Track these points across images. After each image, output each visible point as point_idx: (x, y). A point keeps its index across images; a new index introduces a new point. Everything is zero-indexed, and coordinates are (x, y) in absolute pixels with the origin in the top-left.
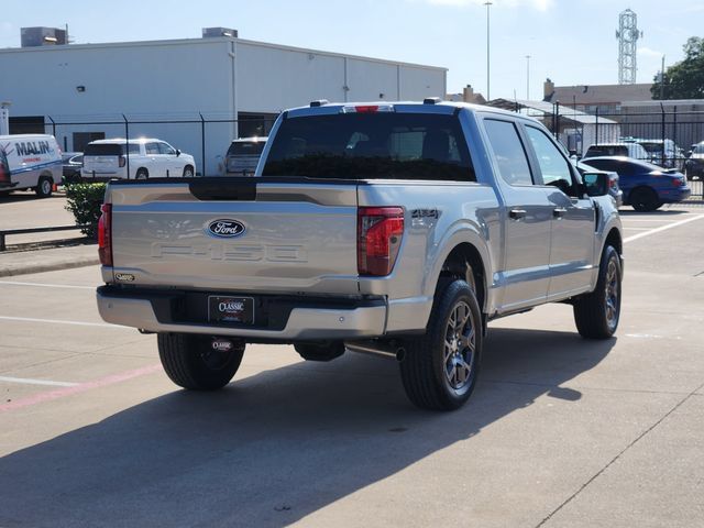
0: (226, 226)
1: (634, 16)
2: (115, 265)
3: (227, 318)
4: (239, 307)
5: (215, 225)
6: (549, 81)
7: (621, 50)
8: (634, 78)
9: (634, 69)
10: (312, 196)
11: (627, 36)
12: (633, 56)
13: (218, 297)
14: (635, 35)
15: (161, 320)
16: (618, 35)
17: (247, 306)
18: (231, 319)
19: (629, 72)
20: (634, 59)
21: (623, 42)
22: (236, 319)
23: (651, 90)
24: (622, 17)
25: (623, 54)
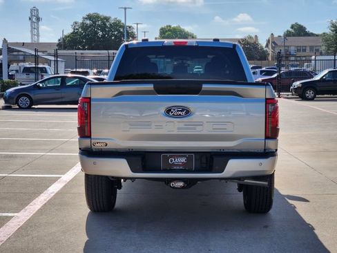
0: (178, 111)
1: (37, 10)
2: (92, 137)
3: (175, 168)
4: (183, 160)
5: (170, 110)
6: (5, 39)
7: (32, 26)
8: (38, 40)
9: (38, 36)
10: (238, 92)
11: (34, 19)
12: (38, 29)
13: (168, 155)
14: (38, 19)
15: (134, 170)
16: (30, 19)
17: (189, 159)
18: (178, 168)
19: (36, 37)
20: (38, 31)
21: (32, 22)
22: (181, 168)
23: (57, 46)
24: (31, 10)
25: (33, 28)
